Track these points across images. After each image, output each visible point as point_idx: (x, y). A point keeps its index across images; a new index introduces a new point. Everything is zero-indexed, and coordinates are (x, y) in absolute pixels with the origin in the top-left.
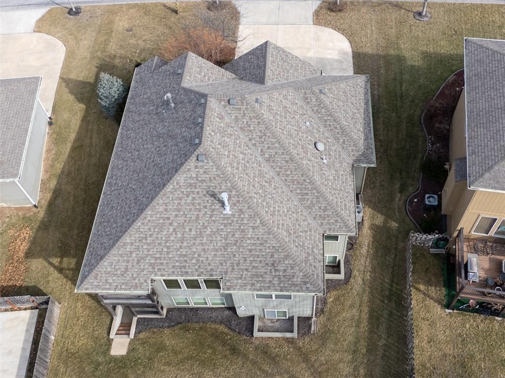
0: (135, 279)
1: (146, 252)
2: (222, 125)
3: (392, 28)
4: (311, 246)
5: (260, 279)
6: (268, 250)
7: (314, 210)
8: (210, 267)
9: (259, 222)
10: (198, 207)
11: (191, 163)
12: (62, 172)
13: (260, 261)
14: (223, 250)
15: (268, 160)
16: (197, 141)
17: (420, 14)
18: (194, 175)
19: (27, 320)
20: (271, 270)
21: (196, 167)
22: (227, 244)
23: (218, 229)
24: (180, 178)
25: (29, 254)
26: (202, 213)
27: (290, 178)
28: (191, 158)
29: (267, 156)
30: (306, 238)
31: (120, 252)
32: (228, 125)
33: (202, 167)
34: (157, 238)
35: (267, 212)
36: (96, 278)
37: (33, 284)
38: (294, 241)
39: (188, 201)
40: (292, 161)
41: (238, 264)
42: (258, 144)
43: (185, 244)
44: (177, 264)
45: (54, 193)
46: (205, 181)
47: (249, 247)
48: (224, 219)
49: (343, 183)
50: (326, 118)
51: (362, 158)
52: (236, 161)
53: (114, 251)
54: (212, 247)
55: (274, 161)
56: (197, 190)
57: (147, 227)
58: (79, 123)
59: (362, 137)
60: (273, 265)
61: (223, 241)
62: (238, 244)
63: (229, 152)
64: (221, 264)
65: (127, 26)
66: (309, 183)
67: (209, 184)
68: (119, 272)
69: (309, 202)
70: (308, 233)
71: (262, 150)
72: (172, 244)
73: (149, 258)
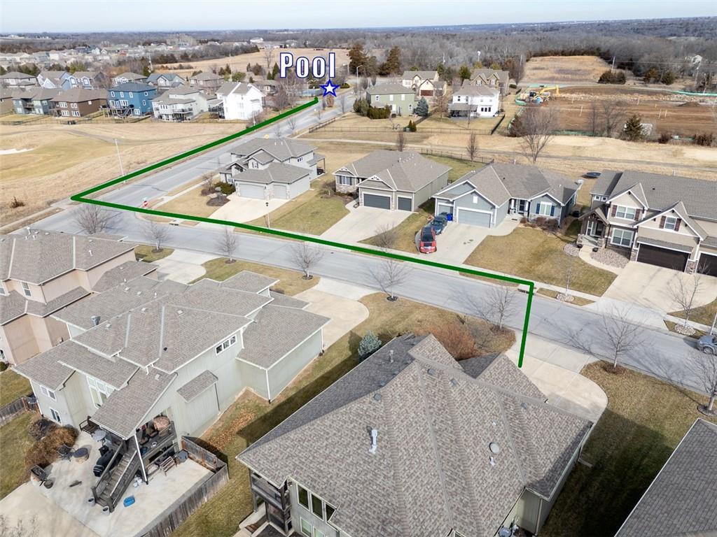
0: (277, 471)
1: (297, 453)
2: (412, 384)
3: (664, 407)
4: (430, 530)
5: (366, 529)
6: (386, 505)
7: (454, 500)
8: (333, 493)
9: (392, 473)
10: (353, 435)
11: (369, 398)
12: (304, 388)
13: (374, 512)
14: (351, 483)
15: (436, 432)
16: (383, 384)
17: (705, 408)
18: (365, 409)
19: (202, 477)
20: (379, 526)
21: (370, 403)
22: (358, 479)
23: (358, 463)
24: (354, 406)
25: (241, 433)
26: (354, 442)
27: (447, 457)
28: (371, 394)
29: (437, 427)
30: (430, 519)
31: (281, 443)
32: (417, 387)
33: (374, 404)
34: (311, 445)
35: (404, 470)
36: (254, 454)
37: (226, 454)
38: (415, 512)
39: (350, 427)
40: (457, 443)
41: (355, 503)
42: (434, 414)
43: (327, 462)
44: (312, 476)
45: (288, 400)
46: (370, 416)
47: (372, 493)
48: (367, 456)
49: (501, 494)
50: (516, 429)
51: (538, 485)
52: (405, 415)
53: (278, 440)
54: (344, 475)
55: (440, 435)
56: (360, 421)
57: (310, 433)
58: (339, 362)
59: (550, 466)
60: (383, 521)
61: (356, 476)
62: (365, 485)
63: (404, 405)
64: (343, 495)
65: (420, 318)
66: (462, 471)
67: (371, 421)
68: (271, 459)
69: (454, 489)
70: (436, 517)
71: (435, 420)
72: (318, 456)
73: (296, 458)
